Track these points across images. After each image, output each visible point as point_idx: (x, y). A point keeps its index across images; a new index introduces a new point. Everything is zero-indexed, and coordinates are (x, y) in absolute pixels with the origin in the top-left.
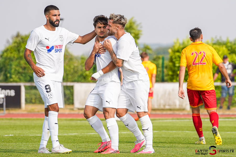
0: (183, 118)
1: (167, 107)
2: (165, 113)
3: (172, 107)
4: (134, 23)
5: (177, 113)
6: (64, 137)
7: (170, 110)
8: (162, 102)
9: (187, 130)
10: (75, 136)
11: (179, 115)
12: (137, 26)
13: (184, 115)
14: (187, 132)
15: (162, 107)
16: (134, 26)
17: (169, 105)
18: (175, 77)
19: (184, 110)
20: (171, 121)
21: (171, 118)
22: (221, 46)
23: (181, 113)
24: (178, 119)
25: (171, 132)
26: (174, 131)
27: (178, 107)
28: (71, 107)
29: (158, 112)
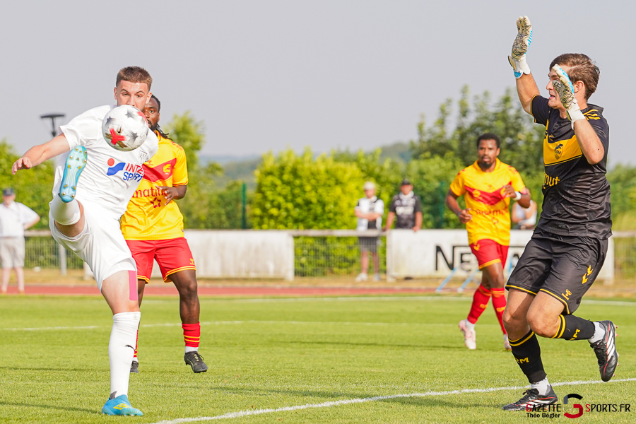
0: (282, 295)
1: (253, 275)
2: (248, 285)
3: (262, 275)
4: (190, 121)
5: (271, 285)
6: (76, 332)
7: (258, 279)
8: (244, 265)
9: (294, 319)
10: (94, 332)
11: (274, 290)
12: (197, 126)
13: (284, 290)
14: (294, 322)
15: (243, 275)
16: (191, 126)
17: (256, 272)
18: (266, 220)
19: (281, 280)
20: (261, 300)
21: (261, 295)
22: (349, 163)
23: (278, 286)
24: (274, 298)
25: (265, 322)
26: (271, 322)
27: (271, 275)
28: (78, 273)
29: (237, 284)
